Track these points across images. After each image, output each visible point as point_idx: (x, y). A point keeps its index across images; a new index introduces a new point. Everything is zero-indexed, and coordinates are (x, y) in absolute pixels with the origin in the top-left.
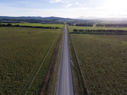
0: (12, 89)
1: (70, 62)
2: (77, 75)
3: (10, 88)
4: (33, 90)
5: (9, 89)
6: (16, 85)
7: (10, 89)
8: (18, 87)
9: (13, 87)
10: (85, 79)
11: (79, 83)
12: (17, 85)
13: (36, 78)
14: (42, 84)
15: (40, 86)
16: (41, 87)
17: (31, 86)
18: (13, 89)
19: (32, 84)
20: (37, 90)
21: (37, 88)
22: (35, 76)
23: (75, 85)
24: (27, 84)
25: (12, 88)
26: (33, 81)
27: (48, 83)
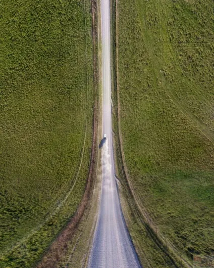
0: (11, 214)
1: (117, 184)
2: (128, 201)
3: (8, 210)
4: (52, 224)
5: (5, 211)
6: (21, 208)
7: (7, 212)
8: (24, 212)
9: (15, 211)
10: (141, 206)
11: (132, 215)
12: (24, 209)
13: (64, 204)
14: (72, 217)
15: (67, 219)
16: (69, 221)
17: (51, 216)
18: (13, 213)
19: (54, 214)
20: (59, 225)
21: (61, 223)
22: (64, 201)
23: (126, 219)
24: (46, 212)
25: (12, 211)
26: (58, 208)
27: (82, 215)
